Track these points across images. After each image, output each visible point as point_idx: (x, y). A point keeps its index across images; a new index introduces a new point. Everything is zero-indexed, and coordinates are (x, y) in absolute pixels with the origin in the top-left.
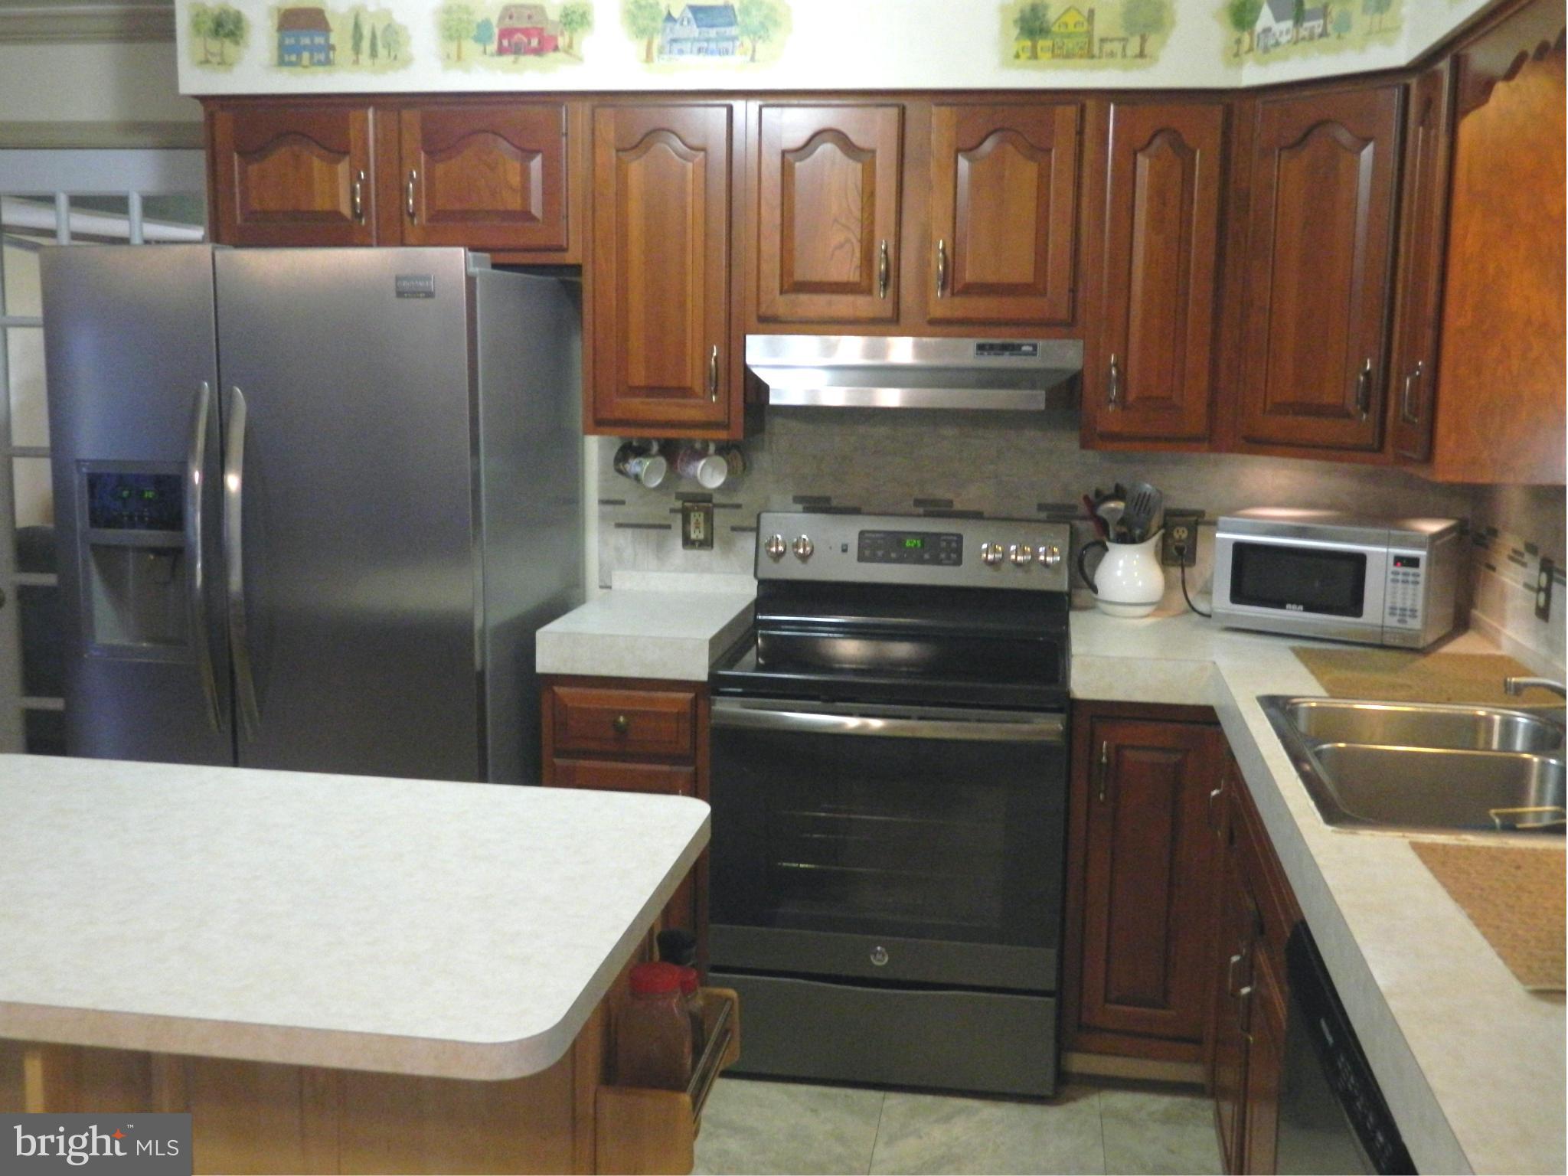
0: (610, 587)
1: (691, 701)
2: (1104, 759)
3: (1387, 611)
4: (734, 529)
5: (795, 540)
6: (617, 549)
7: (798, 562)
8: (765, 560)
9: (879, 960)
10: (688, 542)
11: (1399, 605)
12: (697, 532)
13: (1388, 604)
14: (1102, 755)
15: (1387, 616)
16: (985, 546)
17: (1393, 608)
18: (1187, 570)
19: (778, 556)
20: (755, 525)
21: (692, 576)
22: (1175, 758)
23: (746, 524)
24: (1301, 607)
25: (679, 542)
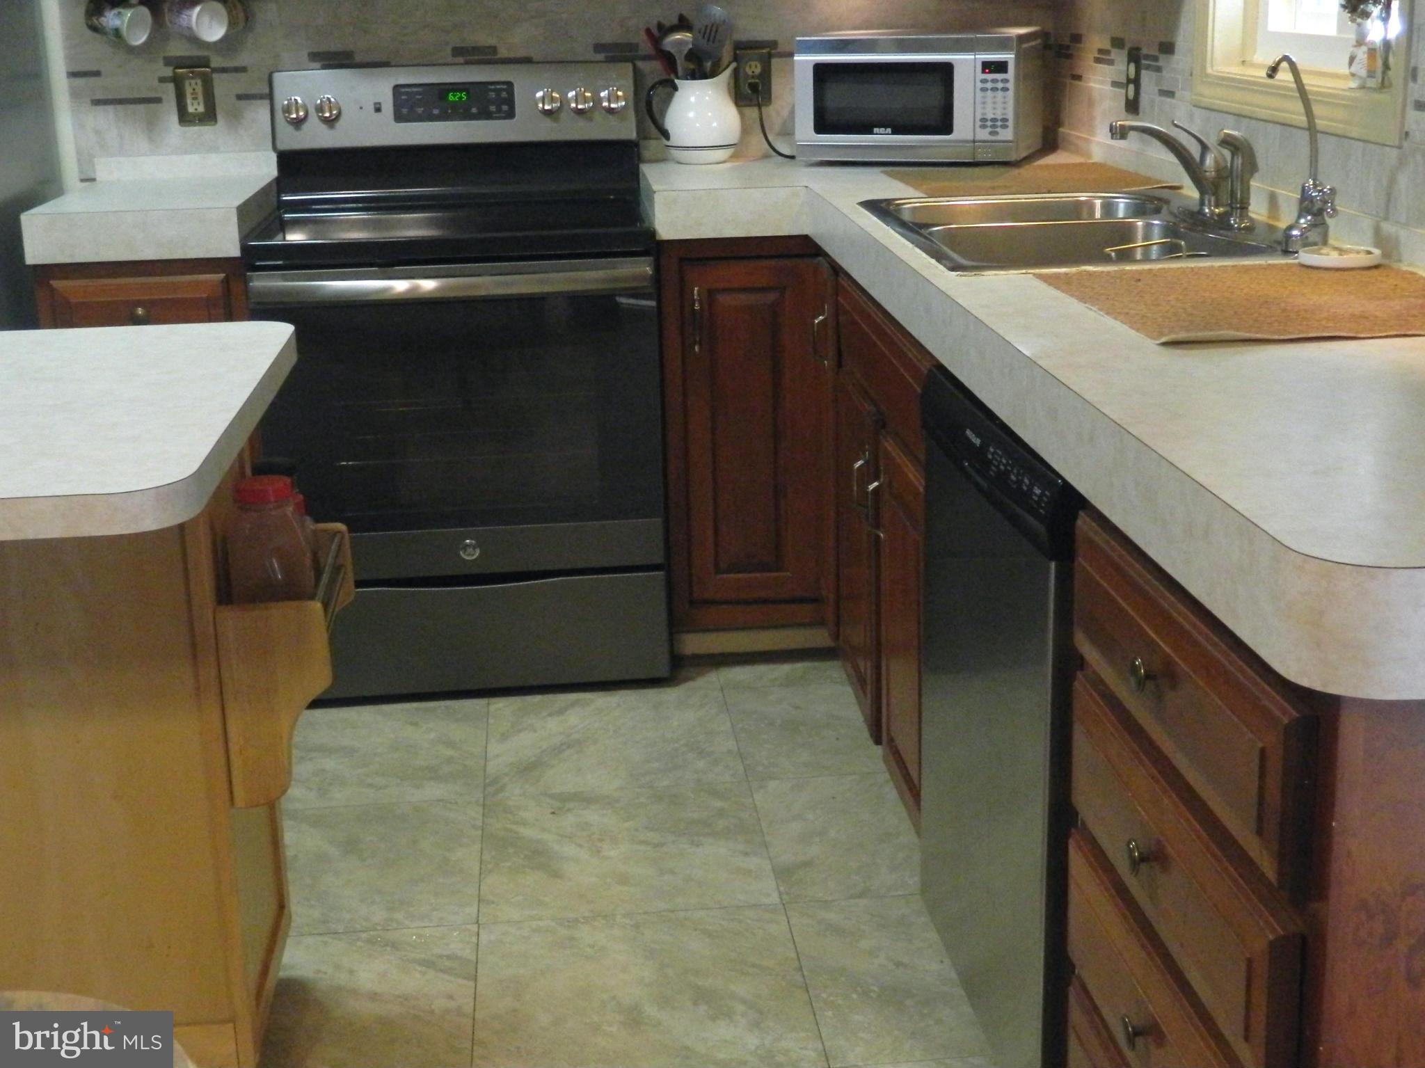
0: (93, 180)
1: (222, 281)
2: (697, 307)
3: (978, 123)
4: (240, 97)
5: (319, 102)
6: (97, 132)
7: (323, 127)
8: (284, 130)
9: (469, 555)
10: (185, 118)
11: (990, 116)
12: (196, 106)
13: (979, 116)
14: (694, 301)
15: (978, 130)
16: (540, 94)
17: (984, 120)
18: (764, 109)
19: (298, 123)
20: (267, 91)
21: (195, 158)
22: (772, 297)
23: (254, 91)
24: (889, 130)
25: (174, 118)
